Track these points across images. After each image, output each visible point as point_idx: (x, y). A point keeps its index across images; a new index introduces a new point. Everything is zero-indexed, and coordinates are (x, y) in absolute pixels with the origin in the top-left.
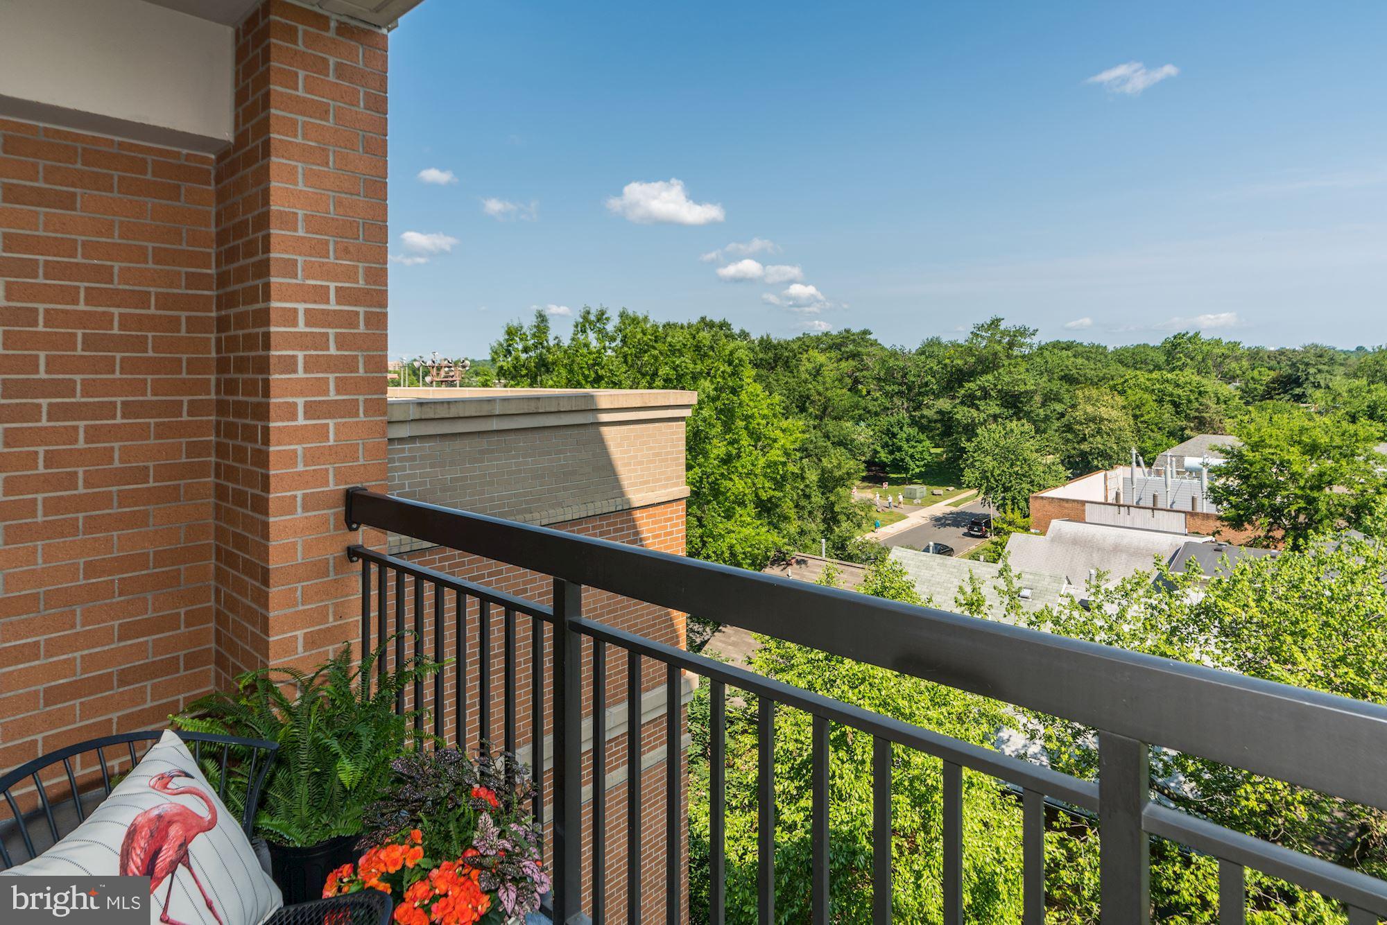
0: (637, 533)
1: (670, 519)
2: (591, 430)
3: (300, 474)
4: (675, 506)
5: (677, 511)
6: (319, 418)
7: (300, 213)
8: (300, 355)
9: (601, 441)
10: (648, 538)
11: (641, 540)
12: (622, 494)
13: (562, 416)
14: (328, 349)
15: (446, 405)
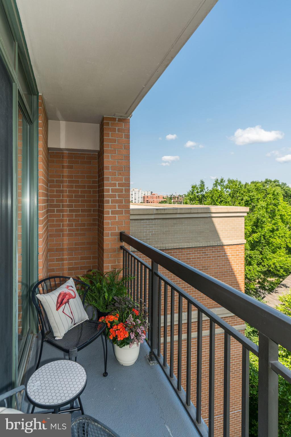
0: (225, 253)
1: (239, 250)
2: (209, 219)
3: (110, 227)
4: (240, 246)
5: (241, 248)
6: (114, 214)
7: (110, 166)
8: (110, 199)
9: (212, 222)
10: (230, 256)
11: (227, 256)
12: (220, 240)
13: (199, 214)
14: (116, 198)
15: (164, 210)
